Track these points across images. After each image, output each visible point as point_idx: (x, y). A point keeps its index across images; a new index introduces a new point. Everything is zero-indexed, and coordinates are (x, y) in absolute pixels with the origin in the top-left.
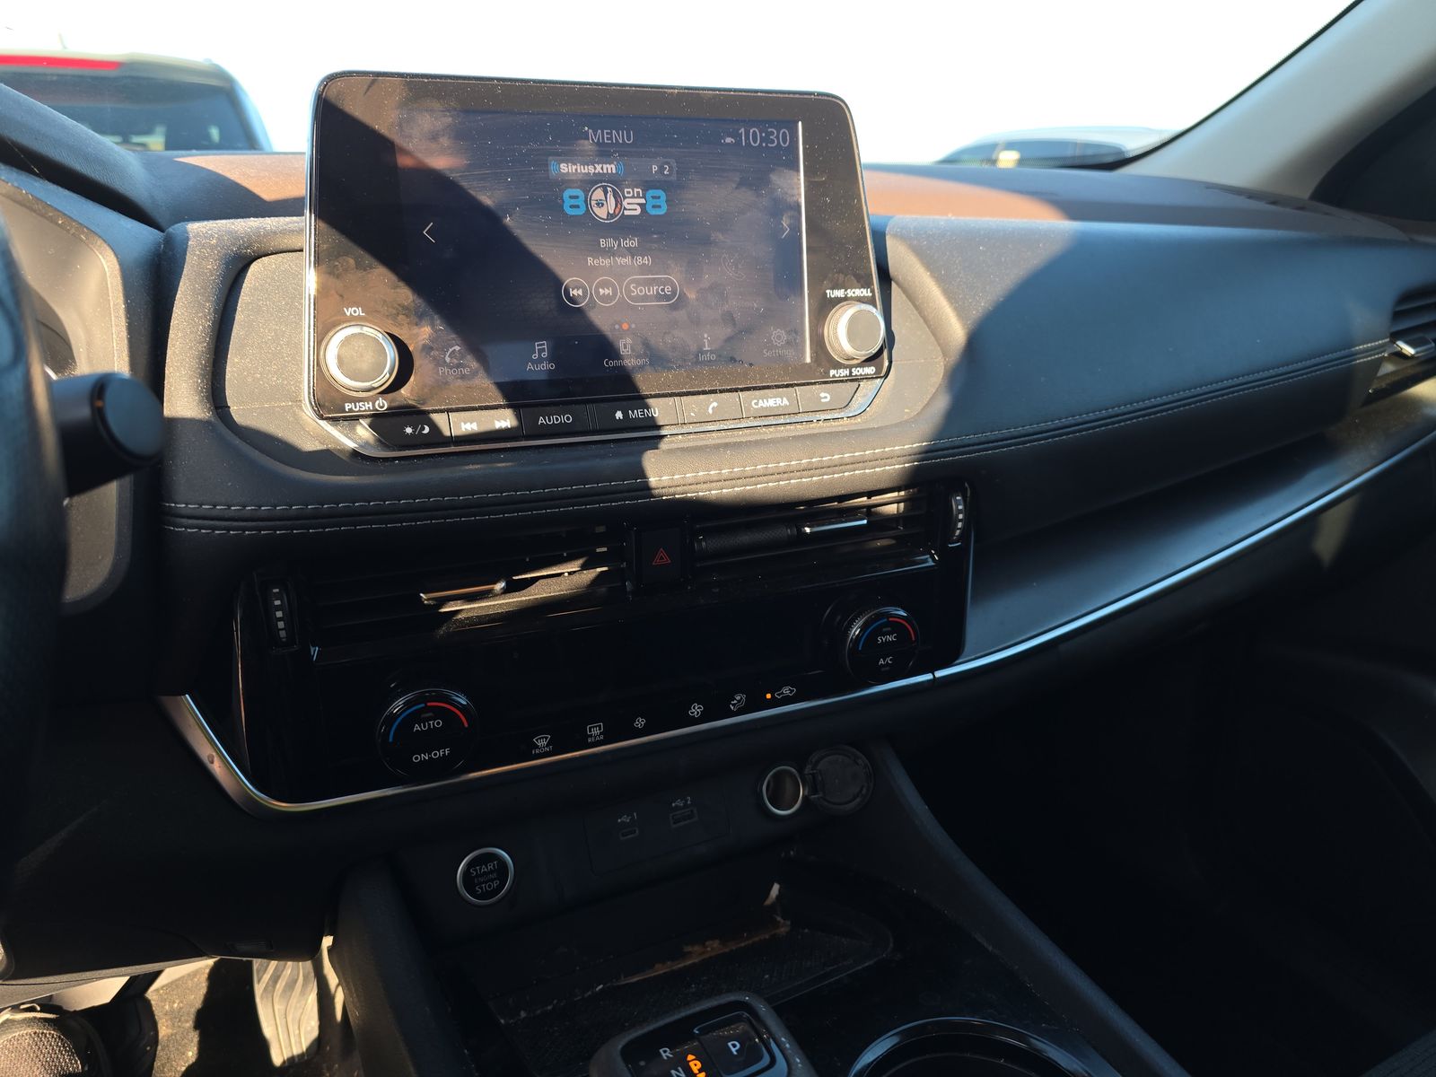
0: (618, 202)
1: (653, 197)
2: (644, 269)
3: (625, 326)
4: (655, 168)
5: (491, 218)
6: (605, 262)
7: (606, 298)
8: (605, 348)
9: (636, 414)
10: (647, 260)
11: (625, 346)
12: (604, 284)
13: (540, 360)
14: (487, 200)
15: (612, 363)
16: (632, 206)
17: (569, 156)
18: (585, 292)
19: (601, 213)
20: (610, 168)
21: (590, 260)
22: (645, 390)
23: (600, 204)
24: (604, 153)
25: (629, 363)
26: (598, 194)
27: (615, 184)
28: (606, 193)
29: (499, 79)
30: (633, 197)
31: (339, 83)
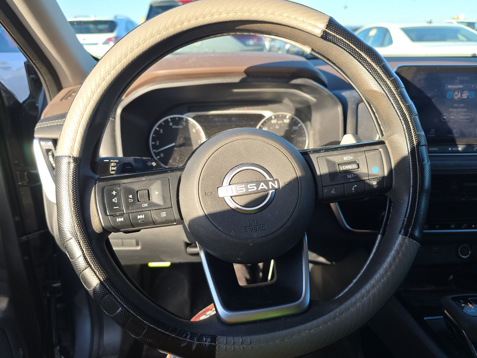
0: (461, 94)
1: (471, 94)
2: (465, 112)
3: (455, 126)
4: (473, 86)
5: (429, 99)
6: (455, 110)
7: (453, 119)
8: (450, 131)
9: (454, 149)
10: (465, 110)
11: (454, 131)
12: (453, 116)
13: (432, 134)
14: (429, 95)
15: (450, 135)
16: (465, 96)
17: (452, 84)
18: (447, 117)
19: (456, 98)
20: (461, 86)
21: (450, 110)
22: (458, 143)
23: (456, 95)
24: (461, 83)
25: (456, 135)
26: (456, 93)
27: (462, 90)
28: (458, 92)
29: (438, 66)
30: (466, 94)
31: (401, 69)
